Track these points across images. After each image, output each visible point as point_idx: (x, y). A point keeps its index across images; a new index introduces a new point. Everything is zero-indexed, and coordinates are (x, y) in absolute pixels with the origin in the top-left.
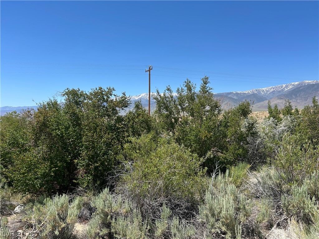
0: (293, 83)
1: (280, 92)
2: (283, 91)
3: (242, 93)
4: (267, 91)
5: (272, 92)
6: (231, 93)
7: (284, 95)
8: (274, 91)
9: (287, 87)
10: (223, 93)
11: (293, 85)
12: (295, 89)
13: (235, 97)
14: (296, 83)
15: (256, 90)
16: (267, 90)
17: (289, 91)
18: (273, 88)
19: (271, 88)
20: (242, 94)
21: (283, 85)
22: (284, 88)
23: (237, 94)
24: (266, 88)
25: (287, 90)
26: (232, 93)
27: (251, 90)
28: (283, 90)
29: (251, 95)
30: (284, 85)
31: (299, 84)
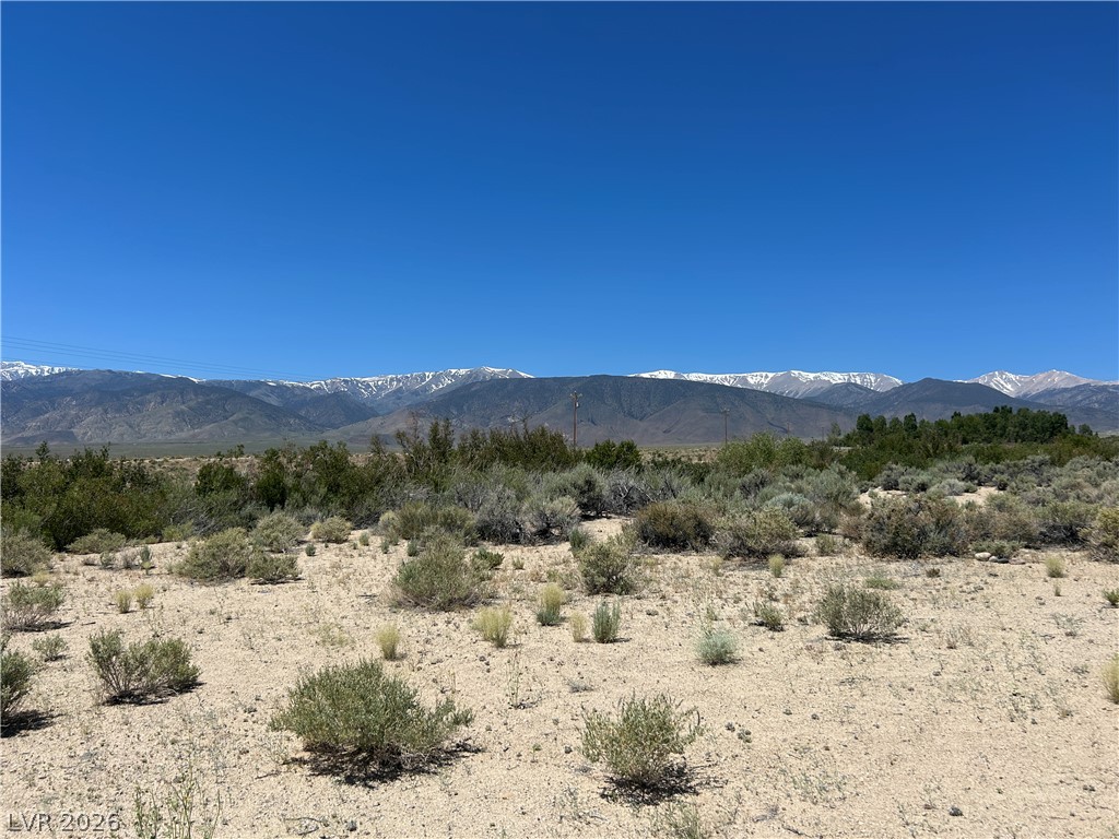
0: (453, 371)
1: (416, 393)
2: (426, 391)
3: (298, 387)
4: (380, 388)
5: (395, 392)
6: (258, 385)
7: (428, 404)
8: (399, 390)
9: (436, 379)
10: (230, 382)
11: (453, 376)
12: (457, 390)
13: (274, 401)
14: (463, 372)
15: (346, 381)
16: (380, 383)
17: (441, 393)
18: (399, 381)
19: (392, 380)
20: (298, 392)
21: (427, 374)
22: (429, 384)
23: (280, 390)
24: (377, 378)
25: (436, 391)
26: (265, 384)
27: (329, 381)
28: (425, 389)
29: (330, 396)
30: (429, 375)
31: (470, 376)
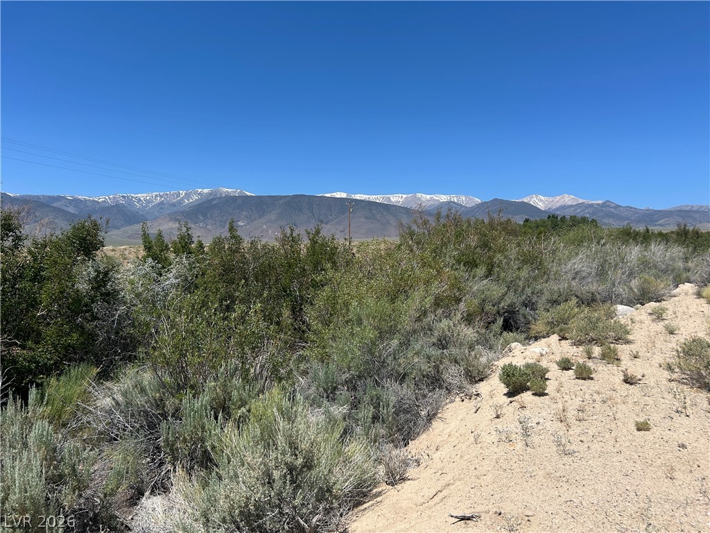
0: (200, 190)
1: (173, 205)
2: (181, 204)
3: (89, 200)
4: (148, 202)
5: (158, 204)
6: (59, 198)
7: (183, 213)
8: (162, 203)
9: (188, 196)
10: (38, 196)
11: (199, 194)
12: (203, 203)
13: (71, 210)
14: (206, 191)
15: (124, 197)
16: (148, 198)
17: (191, 205)
18: (161, 197)
19: (156, 196)
20: (89, 204)
21: (181, 192)
22: (182, 199)
23: (76, 202)
24: (146, 195)
25: (187, 204)
26: (64, 198)
27: (112, 196)
28: (180, 202)
29: (112, 207)
30: (183, 193)
31: (211, 194)
